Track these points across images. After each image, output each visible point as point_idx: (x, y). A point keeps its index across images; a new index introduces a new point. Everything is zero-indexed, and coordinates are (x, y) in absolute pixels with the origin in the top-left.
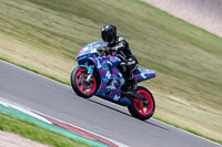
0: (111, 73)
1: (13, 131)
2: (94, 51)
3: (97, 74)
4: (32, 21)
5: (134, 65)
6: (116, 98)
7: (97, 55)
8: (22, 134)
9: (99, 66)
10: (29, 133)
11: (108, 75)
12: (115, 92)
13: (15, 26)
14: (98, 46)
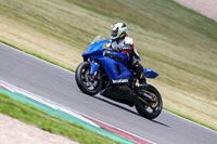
1: (61, 133)
4: (83, 26)
8: (70, 137)
10: (77, 136)
13: (65, 30)
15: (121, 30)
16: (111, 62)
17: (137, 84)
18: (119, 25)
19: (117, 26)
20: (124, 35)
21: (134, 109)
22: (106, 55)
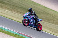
0: (32, 20)
2: (28, 15)
3: (29, 20)
5: (37, 18)
6: (33, 26)
7: (28, 16)
9: (29, 18)
11: (31, 20)
12: (33, 25)
14: (28, 13)
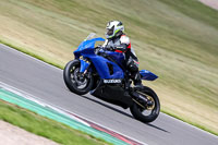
15: (117, 29)
16: (104, 61)
17: (132, 85)
18: (115, 23)
19: (112, 24)
20: (121, 34)
21: (128, 111)
22: (99, 54)
